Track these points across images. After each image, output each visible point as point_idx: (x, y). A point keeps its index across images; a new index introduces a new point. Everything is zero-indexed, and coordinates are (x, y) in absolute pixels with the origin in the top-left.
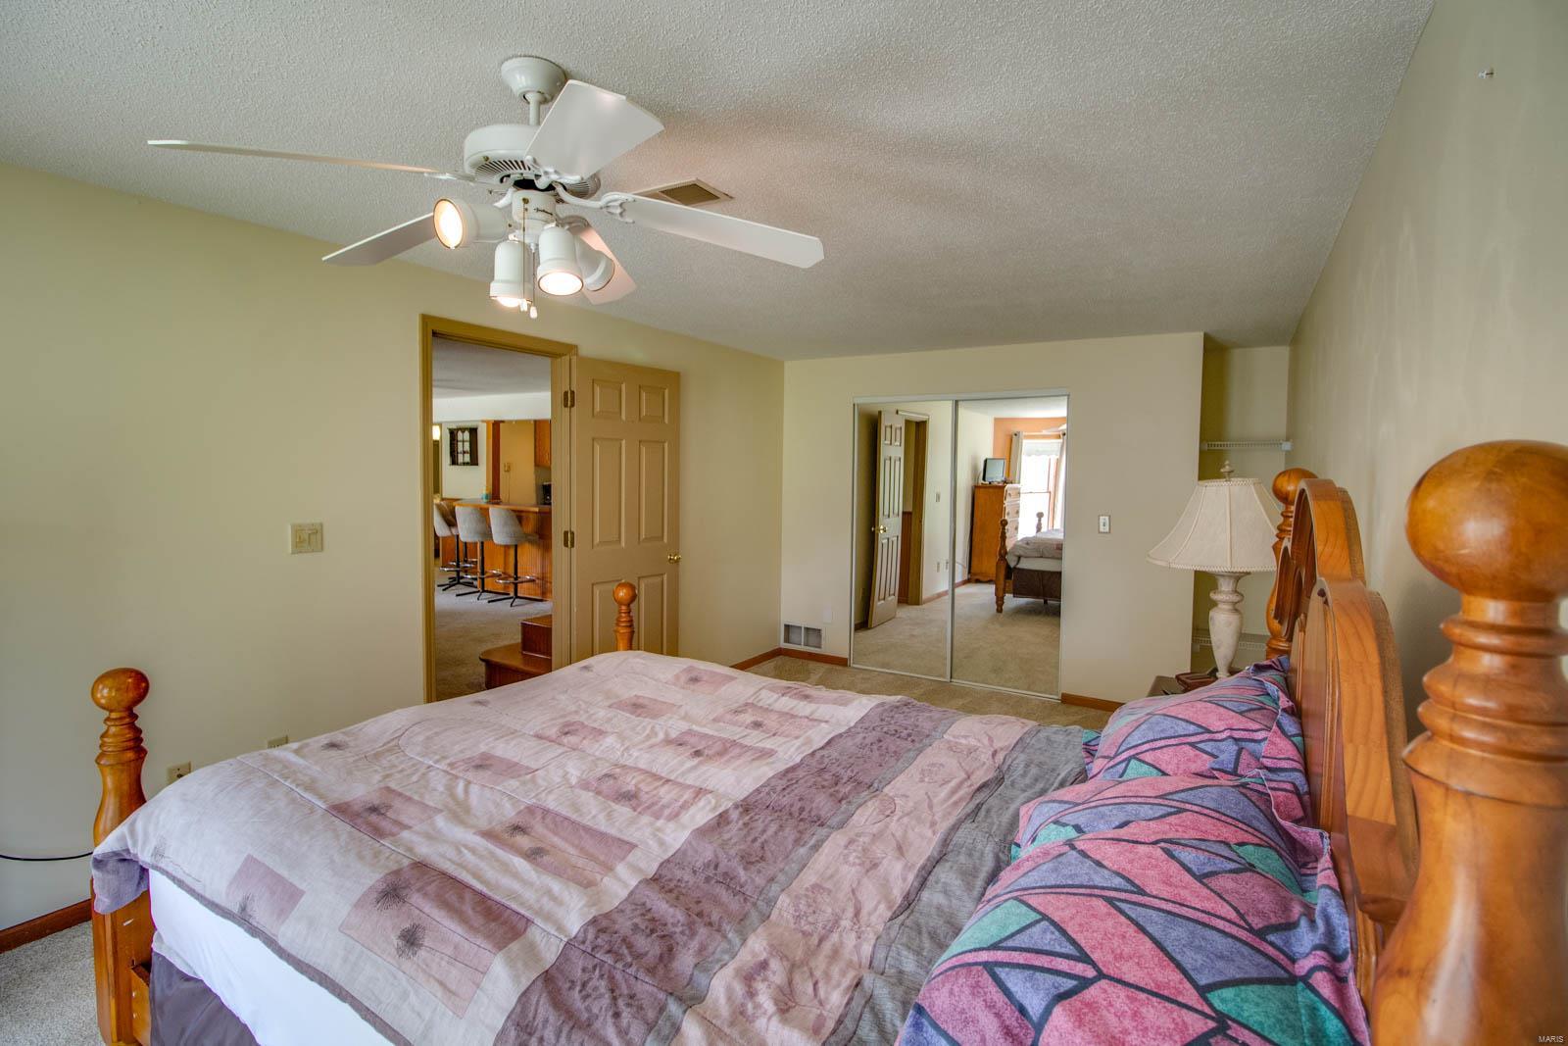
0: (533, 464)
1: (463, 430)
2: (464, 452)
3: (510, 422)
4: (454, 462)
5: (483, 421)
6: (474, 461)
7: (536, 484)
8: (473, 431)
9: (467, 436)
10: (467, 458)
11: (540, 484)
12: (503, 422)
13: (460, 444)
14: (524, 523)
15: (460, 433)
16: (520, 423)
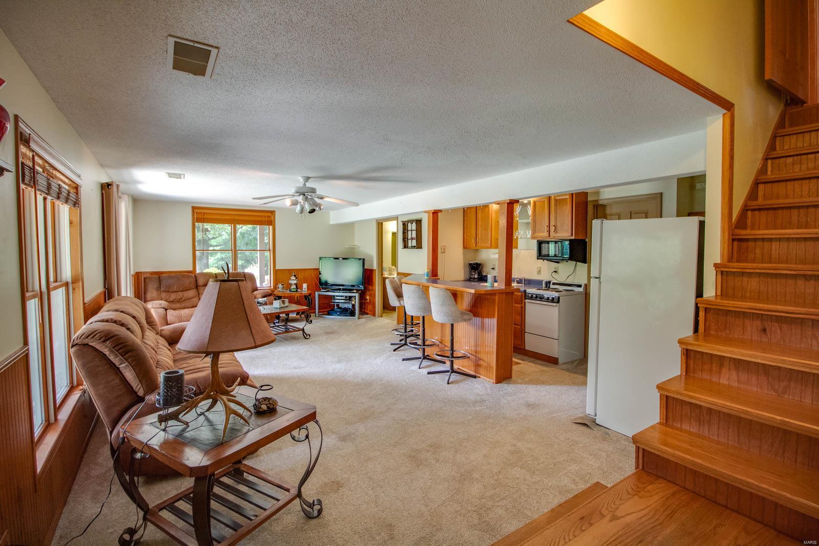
0: (462, 247)
1: (411, 221)
2: (412, 239)
3: (447, 210)
4: (405, 246)
5: (425, 212)
6: (419, 246)
7: (465, 264)
8: (419, 222)
9: (414, 226)
10: (414, 243)
11: (467, 263)
12: (441, 211)
13: (410, 232)
14: (459, 299)
15: (409, 224)
16: (454, 210)
